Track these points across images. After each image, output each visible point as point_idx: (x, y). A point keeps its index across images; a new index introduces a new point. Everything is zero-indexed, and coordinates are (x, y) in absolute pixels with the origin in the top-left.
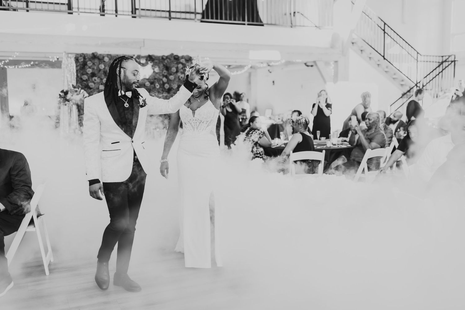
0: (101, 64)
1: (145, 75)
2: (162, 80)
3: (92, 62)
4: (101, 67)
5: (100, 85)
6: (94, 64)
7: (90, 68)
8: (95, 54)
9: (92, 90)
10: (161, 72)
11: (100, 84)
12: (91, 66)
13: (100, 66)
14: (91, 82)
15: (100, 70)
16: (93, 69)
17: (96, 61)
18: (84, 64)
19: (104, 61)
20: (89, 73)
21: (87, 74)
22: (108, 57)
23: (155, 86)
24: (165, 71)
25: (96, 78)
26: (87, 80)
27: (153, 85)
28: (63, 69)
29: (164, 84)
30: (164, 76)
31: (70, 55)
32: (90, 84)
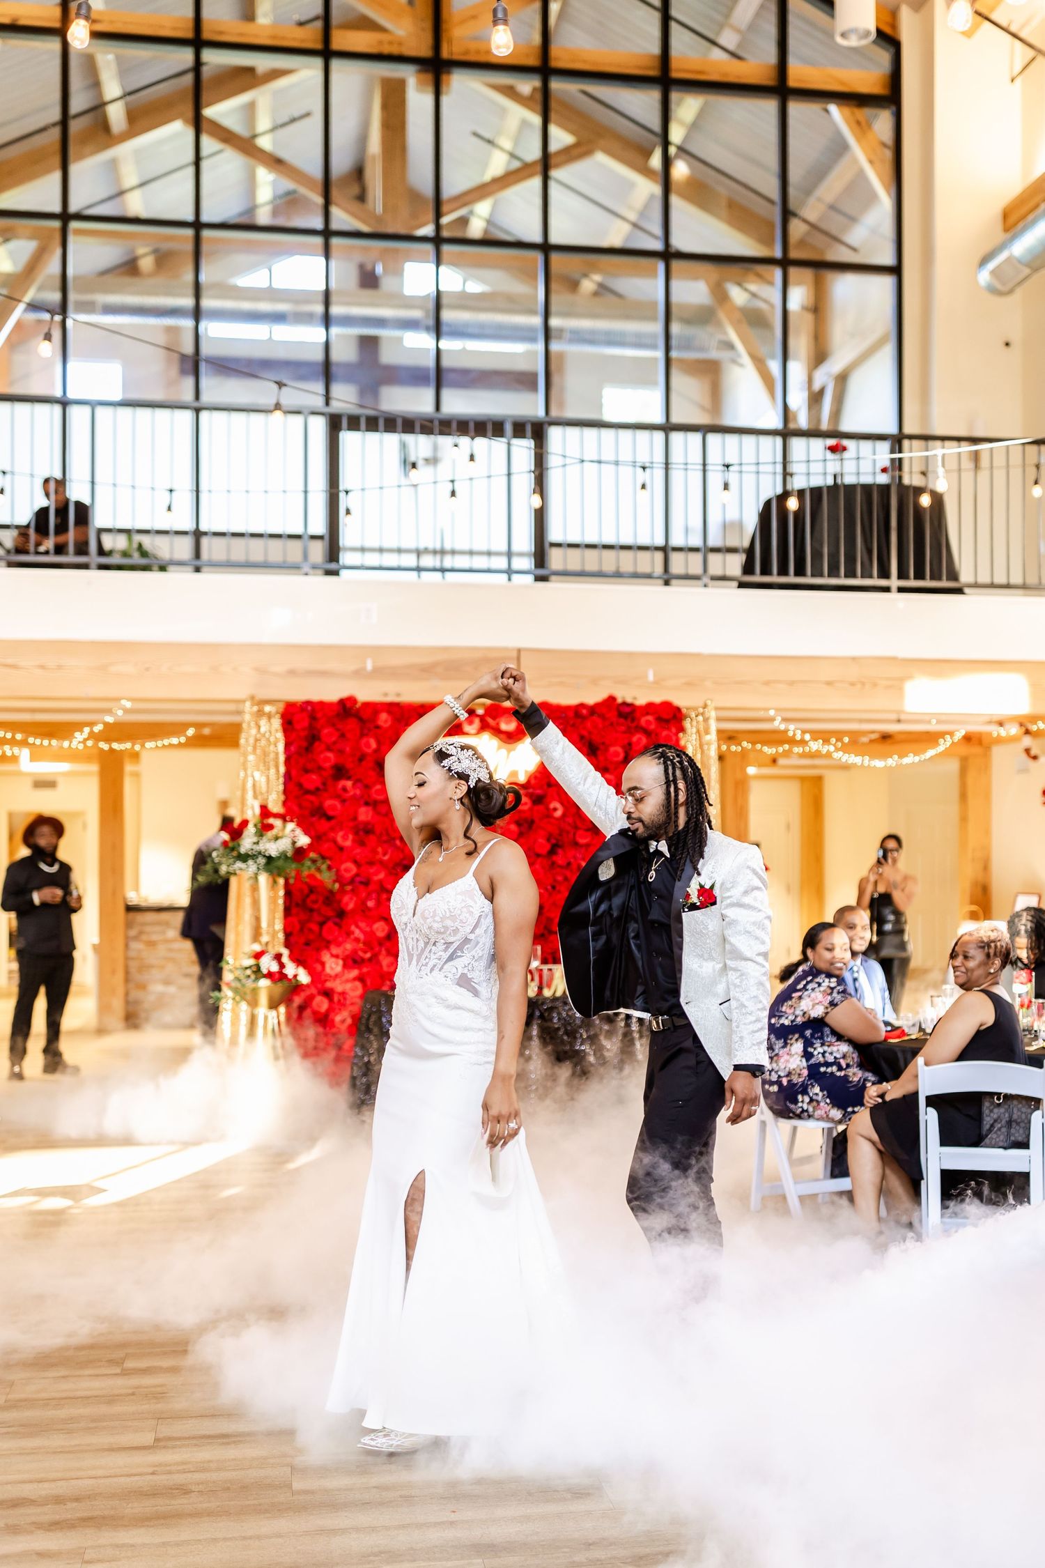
0: (367, 735)
1: (514, 774)
3: (338, 730)
4: (368, 745)
5: (360, 807)
6: (343, 735)
7: (329, 749)
8: (348, 706)
9: (333, 822)
11: (362, 801)
12: (335, 743)
13: (364, 740)
14: (331, 798)
15: (362, 758)
16: (341, 752)
17: (351, 725)
18: (313, 738)
19: (378, 727)
20: (327, 765)
21: (320, 768)
22: (389, 713)
23: (548, 808)
25: (349, 784)
26: (318, 789)
27: (540, 807)
28: (242, 750)
31: (267, 709)
32: (328, 803)
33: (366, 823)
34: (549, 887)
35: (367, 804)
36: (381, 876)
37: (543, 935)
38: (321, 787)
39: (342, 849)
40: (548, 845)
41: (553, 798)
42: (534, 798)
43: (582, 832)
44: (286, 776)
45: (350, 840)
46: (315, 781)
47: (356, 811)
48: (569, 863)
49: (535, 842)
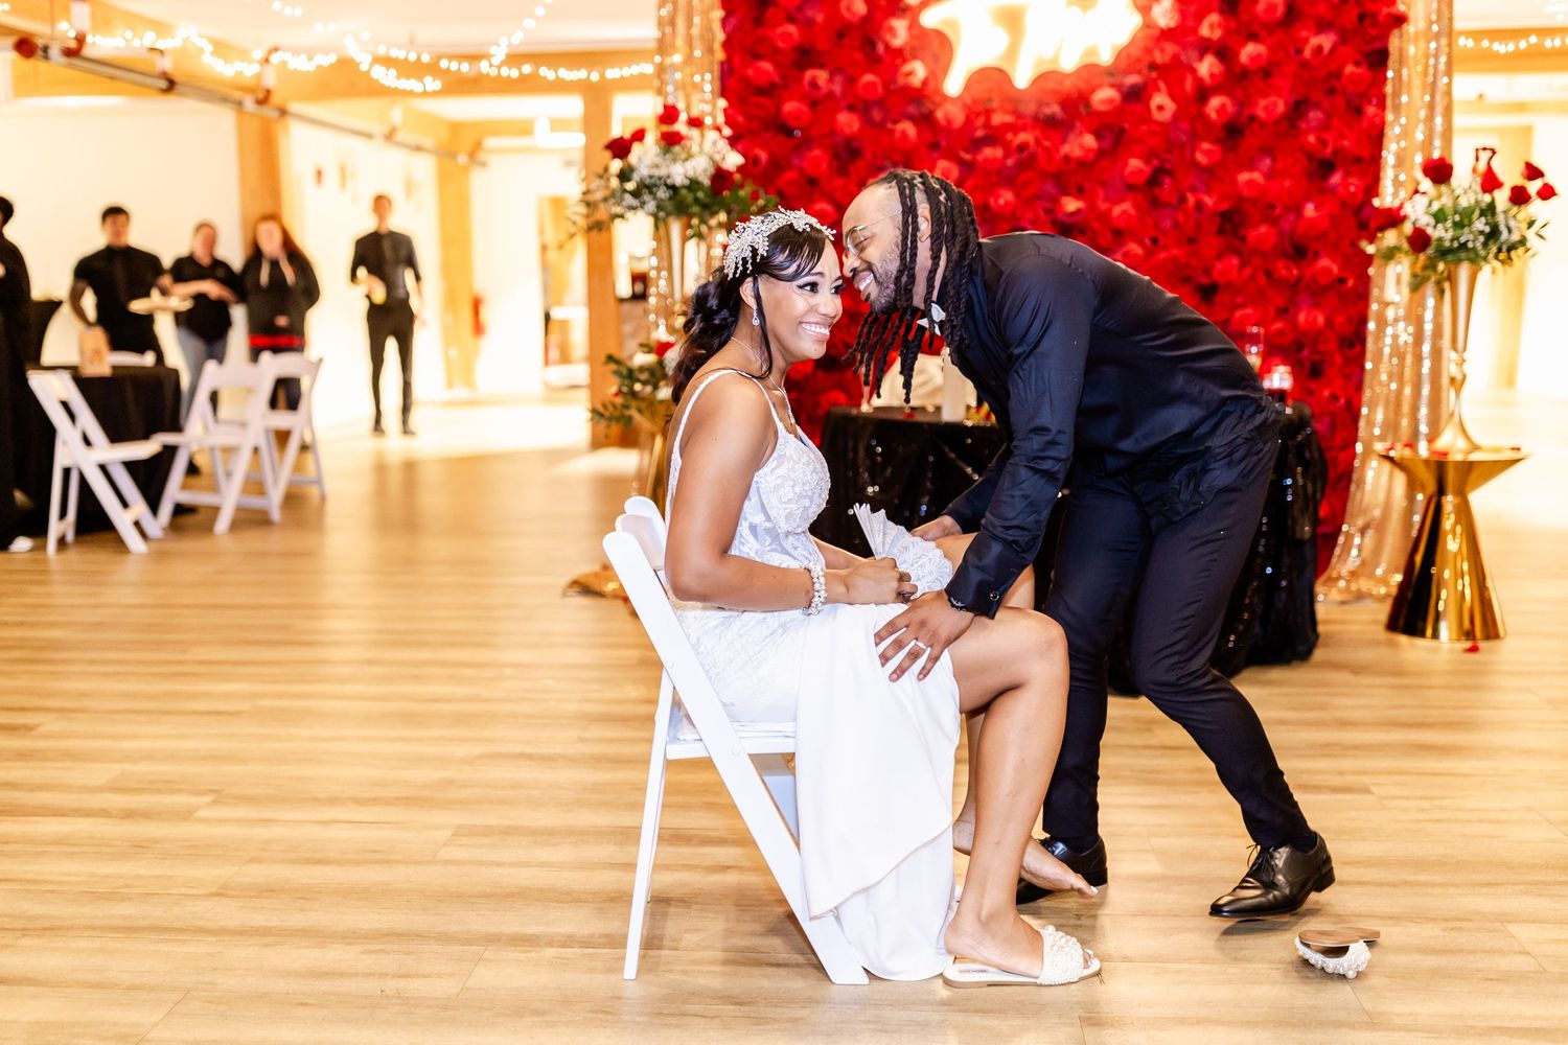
2: (1194, 71)
5: (839, 110)
7: (789, 19)
9: (795, 141)
10: (1190, 23)
11: (844, 104)
12: (798, 7)
14: (793, 99)
15: (843, 29)
16: (807, 24)
20: (786, 45)
21: (776, 51)
23: (1149, 108)
24: (1214, 18)
25: (822, 76)
26: (773, 85)
27: (1137, 107)
29: (1203, 92)
30: (1205, 47)
32: (790, 107)
33: (849, 139)
34: (1147, 241)
35: (851, 108)
38: (777, 80)
39: (813, 182)
40: (1147, 169)
41: (1158, 89)
42: (1125, 90)
43: (1206, 146)
44: (726, 66)
45: (824, 166)
46: (768, 73)
47: (834, 121)
48: (1183, 200)
49: (1126, 164)
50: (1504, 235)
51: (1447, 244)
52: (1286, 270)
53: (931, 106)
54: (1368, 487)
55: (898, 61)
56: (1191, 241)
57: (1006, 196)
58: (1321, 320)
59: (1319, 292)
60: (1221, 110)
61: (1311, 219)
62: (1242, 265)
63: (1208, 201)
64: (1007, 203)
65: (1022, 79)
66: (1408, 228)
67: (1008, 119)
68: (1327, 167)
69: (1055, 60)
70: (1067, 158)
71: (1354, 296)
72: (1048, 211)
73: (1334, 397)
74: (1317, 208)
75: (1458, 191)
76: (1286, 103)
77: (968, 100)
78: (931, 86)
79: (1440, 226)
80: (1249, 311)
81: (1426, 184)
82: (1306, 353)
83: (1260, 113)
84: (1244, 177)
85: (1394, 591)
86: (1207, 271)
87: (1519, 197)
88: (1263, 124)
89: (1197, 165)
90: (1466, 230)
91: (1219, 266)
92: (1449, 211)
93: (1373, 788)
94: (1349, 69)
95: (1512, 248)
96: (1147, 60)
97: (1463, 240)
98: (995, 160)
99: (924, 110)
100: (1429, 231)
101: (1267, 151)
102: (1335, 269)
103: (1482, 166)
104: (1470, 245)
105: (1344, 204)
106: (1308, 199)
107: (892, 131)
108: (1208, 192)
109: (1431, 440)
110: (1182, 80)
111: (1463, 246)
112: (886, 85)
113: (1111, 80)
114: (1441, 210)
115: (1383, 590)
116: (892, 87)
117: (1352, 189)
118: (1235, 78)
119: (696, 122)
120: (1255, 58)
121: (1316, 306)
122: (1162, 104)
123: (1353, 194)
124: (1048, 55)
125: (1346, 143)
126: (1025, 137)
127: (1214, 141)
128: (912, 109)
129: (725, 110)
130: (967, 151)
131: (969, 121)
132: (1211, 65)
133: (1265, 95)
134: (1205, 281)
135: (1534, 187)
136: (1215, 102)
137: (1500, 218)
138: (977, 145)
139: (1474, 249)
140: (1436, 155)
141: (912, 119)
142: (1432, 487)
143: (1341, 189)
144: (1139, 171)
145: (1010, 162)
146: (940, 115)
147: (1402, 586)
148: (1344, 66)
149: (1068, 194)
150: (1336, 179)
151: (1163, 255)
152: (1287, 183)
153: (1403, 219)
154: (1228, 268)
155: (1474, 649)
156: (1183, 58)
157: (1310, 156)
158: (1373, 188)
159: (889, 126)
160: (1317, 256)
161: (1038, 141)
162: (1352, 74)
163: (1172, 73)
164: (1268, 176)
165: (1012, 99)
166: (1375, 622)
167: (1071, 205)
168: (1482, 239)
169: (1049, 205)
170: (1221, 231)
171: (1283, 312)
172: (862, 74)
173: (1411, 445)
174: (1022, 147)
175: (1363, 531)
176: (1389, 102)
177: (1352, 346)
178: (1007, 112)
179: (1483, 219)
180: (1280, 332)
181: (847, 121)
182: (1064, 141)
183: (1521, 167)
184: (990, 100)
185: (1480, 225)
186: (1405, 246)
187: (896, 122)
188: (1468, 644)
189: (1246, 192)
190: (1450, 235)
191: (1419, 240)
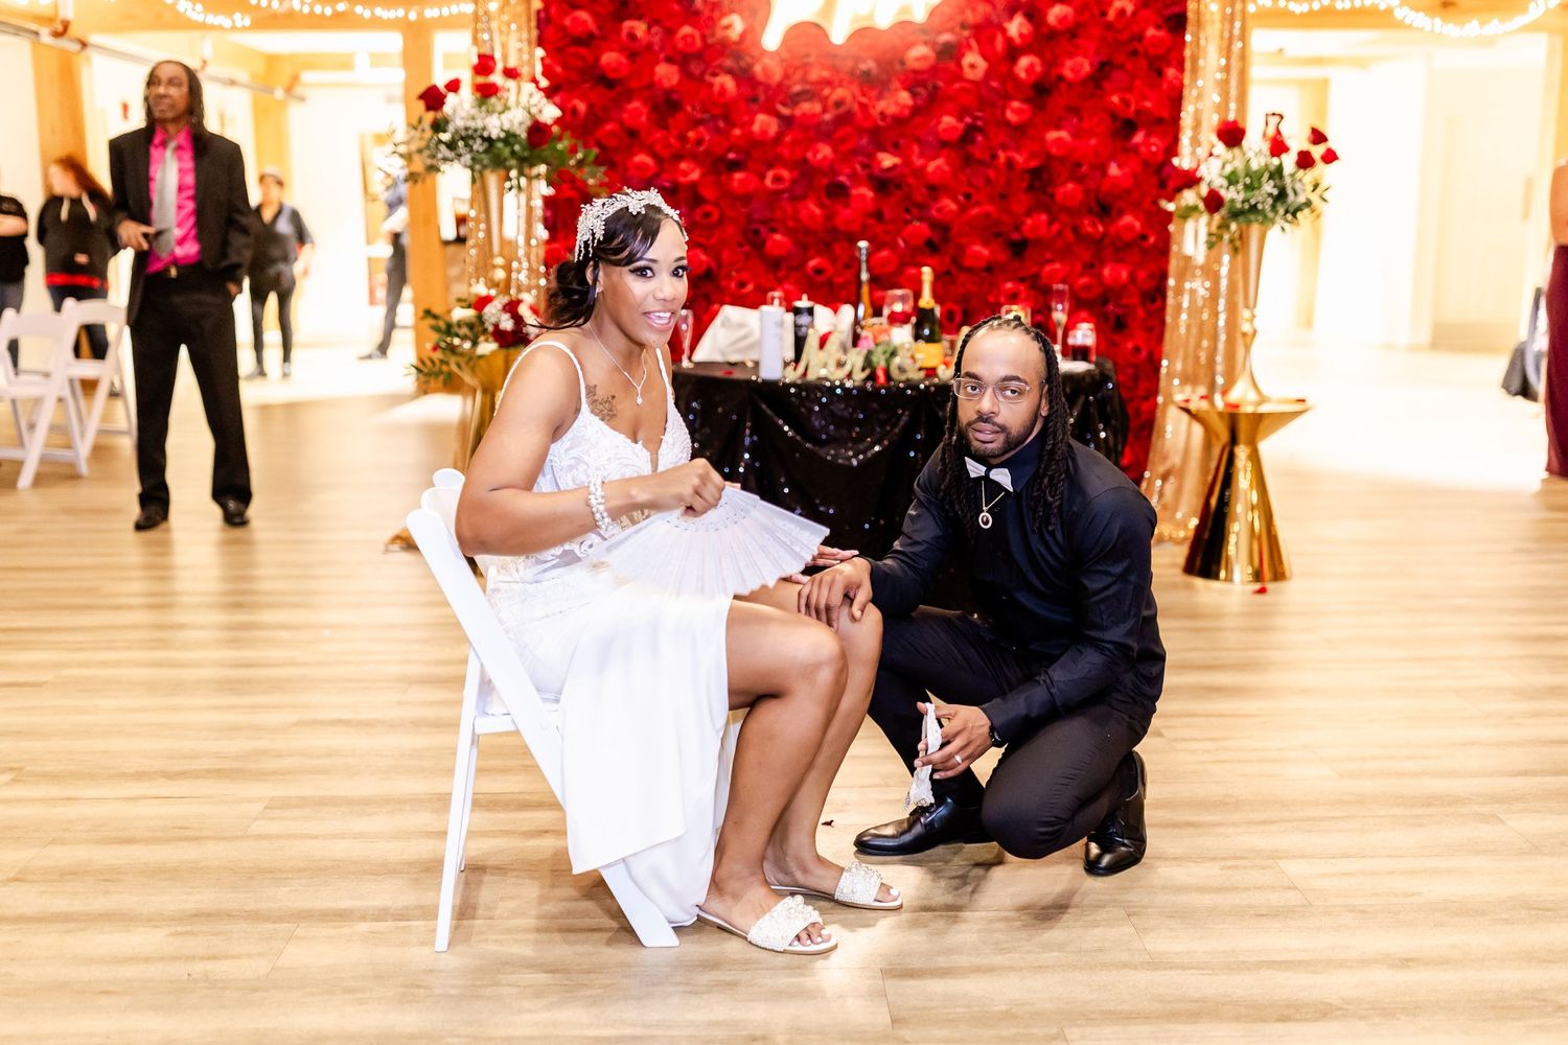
1: (905, 10)
2: (1004, 31)
5: (657, 62)
11: (662, 55)
14: (612, 50)
23: (961, 67)
25: (640, 28)
26: (590, 36)
27: (949, 65)
29: (1013, 52)
30: (1013, 6)
32: (609, 58)
33: (669, 92)
34: (961, 198)
35: (669, 60)
36: (695, 175)
37: (948, 273)
38: (595, 30)
39: (632, 133)
40: (961, 126)
41: (969, 47)
42: (938, 47)
43: (1016, 104)
44: (543, 15)
45: (644, 118)
46: (585, 22)
47: (652, 73)
48: (994, 157)
49: (939, 122)
50: (1291, 197)
51: (1239, 206)
52: (1093, 227)
53: (749, 60)
54: (1168, 436)
55: (716, 14)
56: (1003, 196)
57: (825, 151)
58: (1124, 274)
59: (1122, 248)
60: (1030, 69)
61: (1116, 177)
62: (1051, 222)
63: (1019, 158)
64: (825, 158)
65: (838, 35)
66: (1204, 190)
67: (825, 74)
68: (1130, 127)
69: (870, 17)
70: (883, 114)
71: (1155, 250)
72: (864, 166)
73: (1137, 349)
74: (1120, 166)
75: (1250, 154)
76: (1091, 64)
77: (785, 55)
78: (748, 41)
79: (1232, 188)
80: (1057, 266)
81: (1220, 148)
82: (1111, 307)
83: (1068, 74)
84: (1052, 135)
85: (1191, 534)
86: (1017, 227)
87: (1305, 161)
88: (1070, 85)
89: (1007, 123)
90: (1256, 192)
91: (1029, 221)
92: (1241, 174)
93: (1164, 732)
94: (1151, 32)
95: (1299, 209)
96: (959, 19)
97: (1253, 202)
98: (814, 116)
99: (743, 64)
100: (1223, 192)
101: (1074, 110)
102: (1138, 225)
103: (1271, 131)
104: (1260, 207)
105: (1146, 164)
106: (1112, 158)
107: (711, 85)
108: (1018, 150)
109: (1224, 393)
110: (992, 39)
111: (1253, 208)
112: (703, 38)
113: (926, 38)
114: (1234, 173)
115: (1182, 534)
116: (710, 41)
117: (1154, 149)
118: (1043, 39)
119: (511, 73)
120: (1062, 19)
121: (1120, 261)
122: (974, 63)
123: (1154, 154)
124: (865, 12)
125: (1148, 104)
126: (840, 93)
127: (1022, 101)
128: (729, 63)
129: (542, 59)
130: (784, 104)
131: (786, 76)
132: (1021, 25)
133: (1071, 56)
134: (1016, 236)
135: (1317, 151)
136: (1024, 62)
137: (1288, 180)
138: (794, 100)
139: (1263, 211)
140: (1231, 117)
141: (730, 72)
142: (1224, 436)
143: (1143, 149)
144: (953, 129)
145: (827, 117)
146: (758, 69)
147: (1199, 529)
148: (1145, 29)
149: (885, 150)
150: (1139, 138)
151: (975, 211)
152: (1093, 142)
153: (1198, 181)
154: (1036, 224)
155: (1262, 591)
156: (995, 19)
157: (1114, 117)
158: (1173, 148)
159: (708, 78)
160: (1121, 214)
161: (854, 98)
162: (1154, 37)
163: (984, 32)
164: (1075, 135)
165: (830, 54)
166: (1174, 565)
167: (888, 160)
168: (1270, 201)
169: (865, 160)
170: (1031, 188)
171: (1091, 267)
172: (681, 26)
173: (1208, 397)
174: (838, 104)
175: (1165, 478)
176: (1188, 65)
177: (1153, 300)
178: (823, 67)
179: (1271, 183)
180: (1087, 287)
181: (667, 74)
182: (880, 97)
183: (1307, 133)
184: (807, 55)
185: (1269, 187)
186: (1201, 206)
187: (715, 75)
188: (1257, 586)
189: (1054, 150)
190: (1241, 197)
191: (1213, 202)
